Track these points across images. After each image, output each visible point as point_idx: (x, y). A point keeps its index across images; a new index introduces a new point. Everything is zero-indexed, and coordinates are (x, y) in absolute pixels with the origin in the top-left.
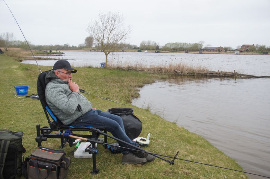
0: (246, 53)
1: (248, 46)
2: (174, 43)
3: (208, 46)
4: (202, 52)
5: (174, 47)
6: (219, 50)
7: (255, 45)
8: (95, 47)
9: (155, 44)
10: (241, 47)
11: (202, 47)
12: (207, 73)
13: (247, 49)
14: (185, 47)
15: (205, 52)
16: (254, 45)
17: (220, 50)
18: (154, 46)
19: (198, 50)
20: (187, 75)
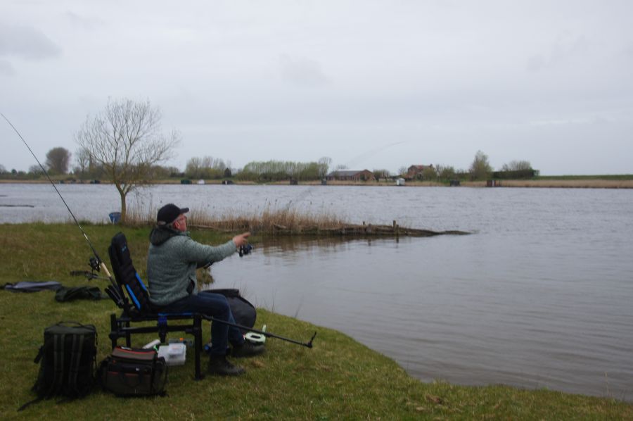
0: (417, 183)
1: (421, 168)
2: (264, 164)
3: (339, 168)
4: (328, 182)
5: (264, 171)
6: (364, 178)
7: (434, 166)
8: (73, 172)
9: (222, 164)
10: (407, 171)
11: (326, 171)
12: (341, 229)
13: (419, 176)
14: (289, 171)
15: (334, 181)
16: (431, 165)
17: (366, 178)
18: (219, 170)
19: (318, 178)
20: (300, 235)
